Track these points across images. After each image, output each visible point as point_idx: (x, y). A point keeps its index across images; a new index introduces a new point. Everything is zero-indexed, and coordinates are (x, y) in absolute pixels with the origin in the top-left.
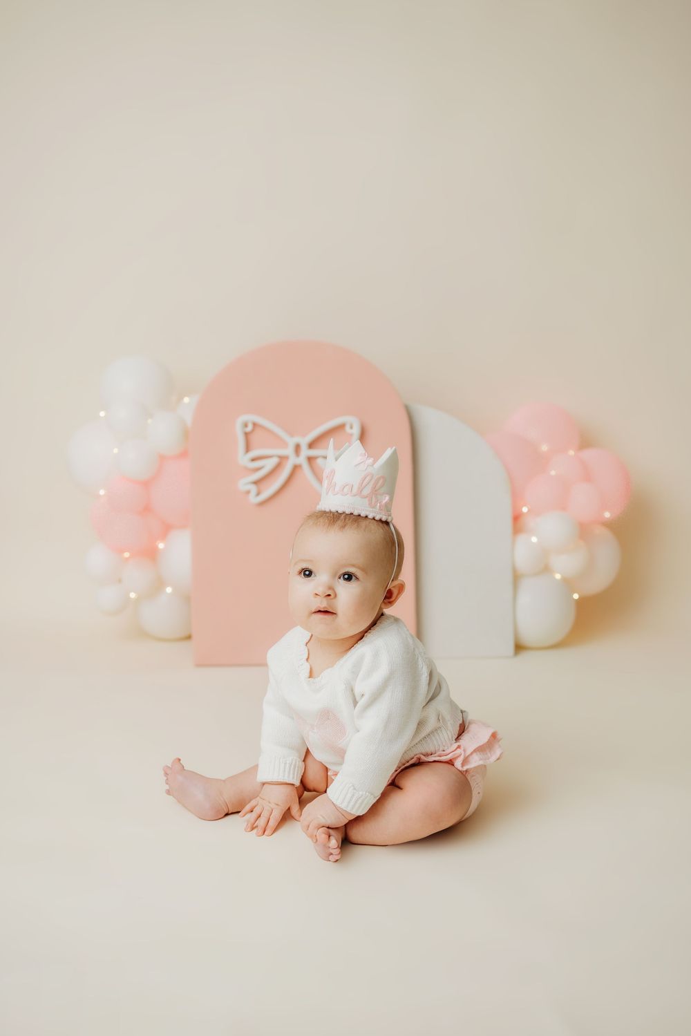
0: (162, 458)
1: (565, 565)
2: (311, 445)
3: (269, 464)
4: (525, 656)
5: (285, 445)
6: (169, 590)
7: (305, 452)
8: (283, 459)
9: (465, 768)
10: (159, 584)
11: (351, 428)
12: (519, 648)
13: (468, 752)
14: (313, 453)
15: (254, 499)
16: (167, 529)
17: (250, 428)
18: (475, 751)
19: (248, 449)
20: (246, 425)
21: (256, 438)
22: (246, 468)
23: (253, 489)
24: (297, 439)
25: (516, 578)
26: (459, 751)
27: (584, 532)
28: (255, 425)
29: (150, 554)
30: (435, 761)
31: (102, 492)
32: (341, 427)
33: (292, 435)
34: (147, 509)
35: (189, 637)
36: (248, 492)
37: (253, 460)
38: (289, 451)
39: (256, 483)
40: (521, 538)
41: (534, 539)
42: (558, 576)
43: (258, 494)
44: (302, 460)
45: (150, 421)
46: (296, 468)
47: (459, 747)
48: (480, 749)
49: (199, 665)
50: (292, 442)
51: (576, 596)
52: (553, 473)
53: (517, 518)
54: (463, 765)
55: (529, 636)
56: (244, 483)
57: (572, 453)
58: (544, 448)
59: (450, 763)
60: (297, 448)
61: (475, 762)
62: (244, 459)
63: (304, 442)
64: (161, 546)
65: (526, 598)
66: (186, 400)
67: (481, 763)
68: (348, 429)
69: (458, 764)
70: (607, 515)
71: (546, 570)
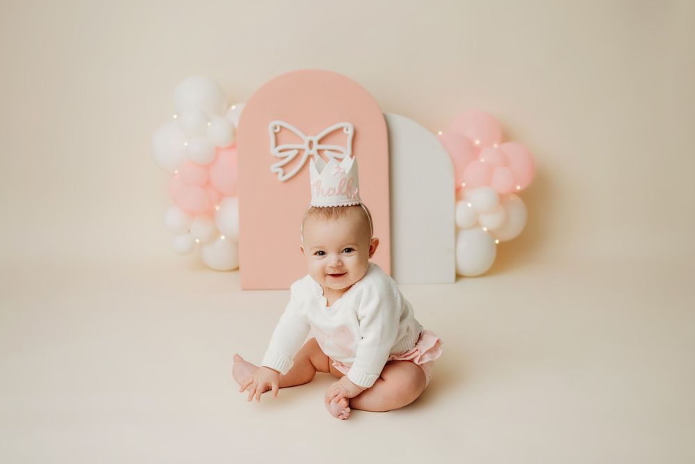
0: (218, 149)
1: (490, 222)
2: (320, 142)
3: (292, 154)
4: (462, 282)
5: (302, 141)
6: (223, 237)
7: (316, 146)
8: (301, 151)
9: (420, 363)
10: (216, 234)
11: (347, 130)
12: (458, 276)
13: (423, 353)
14: (321, 147)
15: (281, 178)
16: (221, 197)
17: (278, 130)
18: (426, 352)
19: (277, 144)
20: (276, 128)
21: (282, 136)
22: (276, 157)
23: (281, 171)
24: (310, 138)
25: (457, 230)
26: (416, 353)
27: (502, 199)
28: (281, 127)
29: (210, 214)
30: (403, 361)
31: (176, 172)
32: (341, 129)
33: (306, 135)
34: (208, 184)
35: (237, 269)
36: (277, 173)
37: (280, 151)
38: (305, 146)
39: (282, 167)
40: (461, 204)
41: (469, 205)
42: (485, 229)
43: (284, 175)
44: (314, 152)
45: (209, 124)
46: (310, 157)
47: (417, 350)
48: (430, 351)
49: (244, 290)
50: (307, 139)
51: (497, 242)
52: (482, 160)
53: (458, 190)
54: (419, 361)
55: (465, 268)
56: (275, 167)
57: (496, 146)
58: (477, 142)
59: (411, 361)
60: (311, 143)
61: (427, 359)
62: (274, 151)
63: (315, 139)
64: (217, 208)
65: (463, 243)
66: (233, 107)
67: (430, 359)
68: (345, 130)
69: (416, 361)
70: (518, 188)
71: (477, 225)
